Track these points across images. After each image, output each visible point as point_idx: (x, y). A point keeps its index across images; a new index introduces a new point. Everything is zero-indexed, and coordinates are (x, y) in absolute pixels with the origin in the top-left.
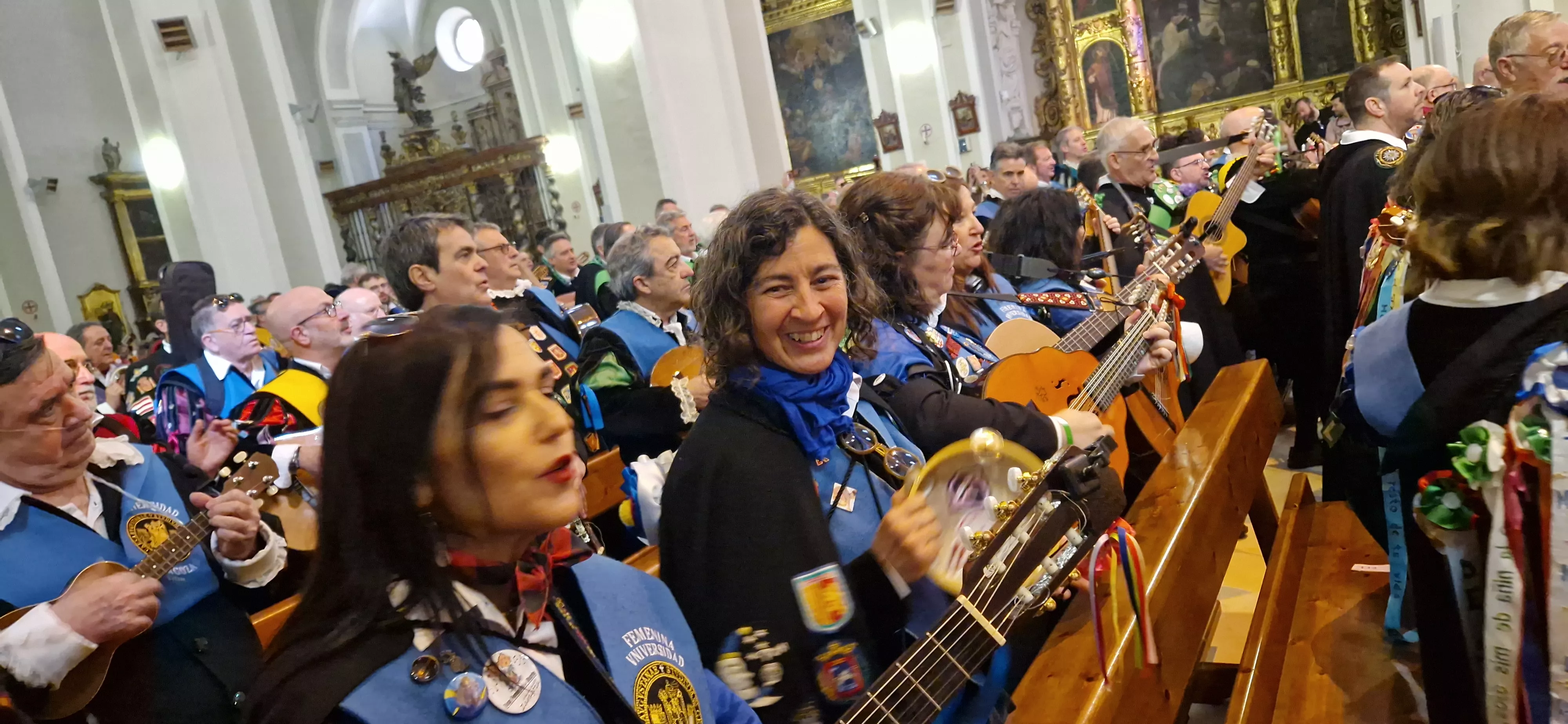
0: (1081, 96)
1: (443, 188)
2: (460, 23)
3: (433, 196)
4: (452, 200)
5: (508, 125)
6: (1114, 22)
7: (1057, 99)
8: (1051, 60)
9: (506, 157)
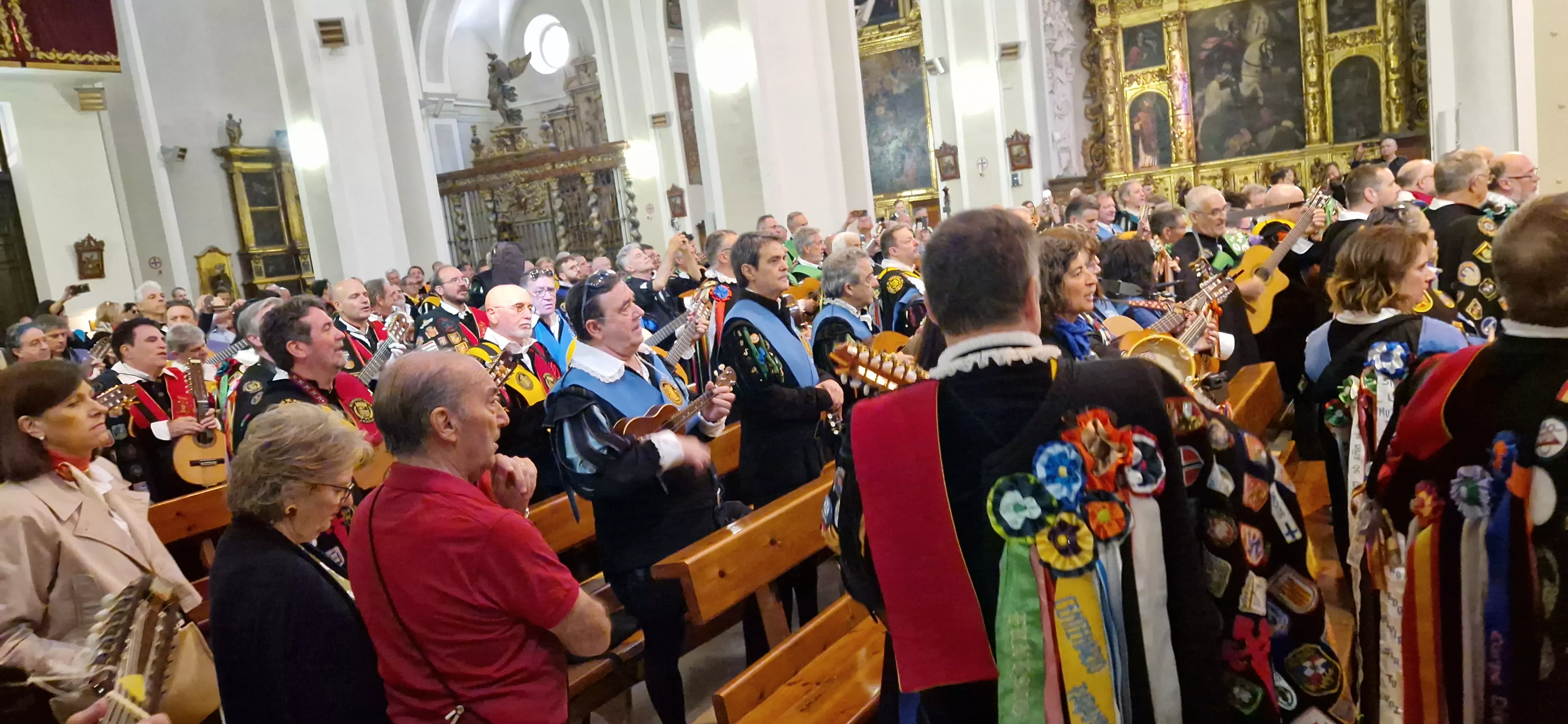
0: (1126, 141)
1: (525, 182)
2: (548, 28)
3: (517, 189)
4: (534, 193)
5: (586, 127)
6: (1162, 76)
7: (1104, 143)
8: (1101, 106)
9: (589, 158)
